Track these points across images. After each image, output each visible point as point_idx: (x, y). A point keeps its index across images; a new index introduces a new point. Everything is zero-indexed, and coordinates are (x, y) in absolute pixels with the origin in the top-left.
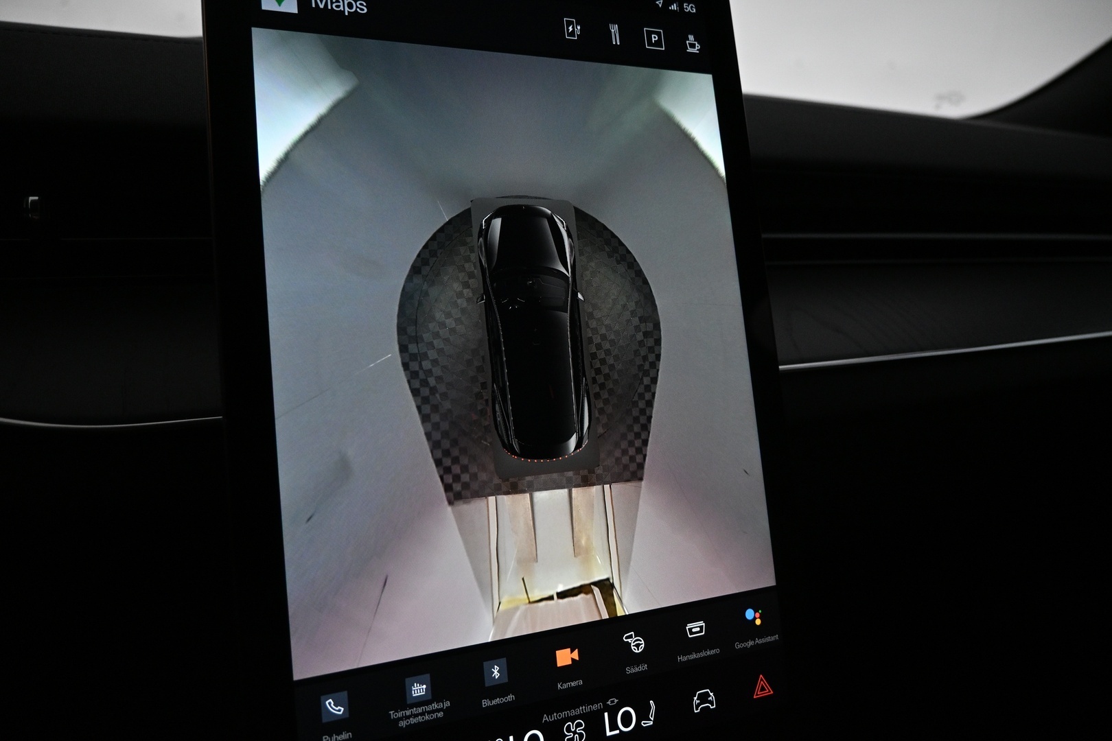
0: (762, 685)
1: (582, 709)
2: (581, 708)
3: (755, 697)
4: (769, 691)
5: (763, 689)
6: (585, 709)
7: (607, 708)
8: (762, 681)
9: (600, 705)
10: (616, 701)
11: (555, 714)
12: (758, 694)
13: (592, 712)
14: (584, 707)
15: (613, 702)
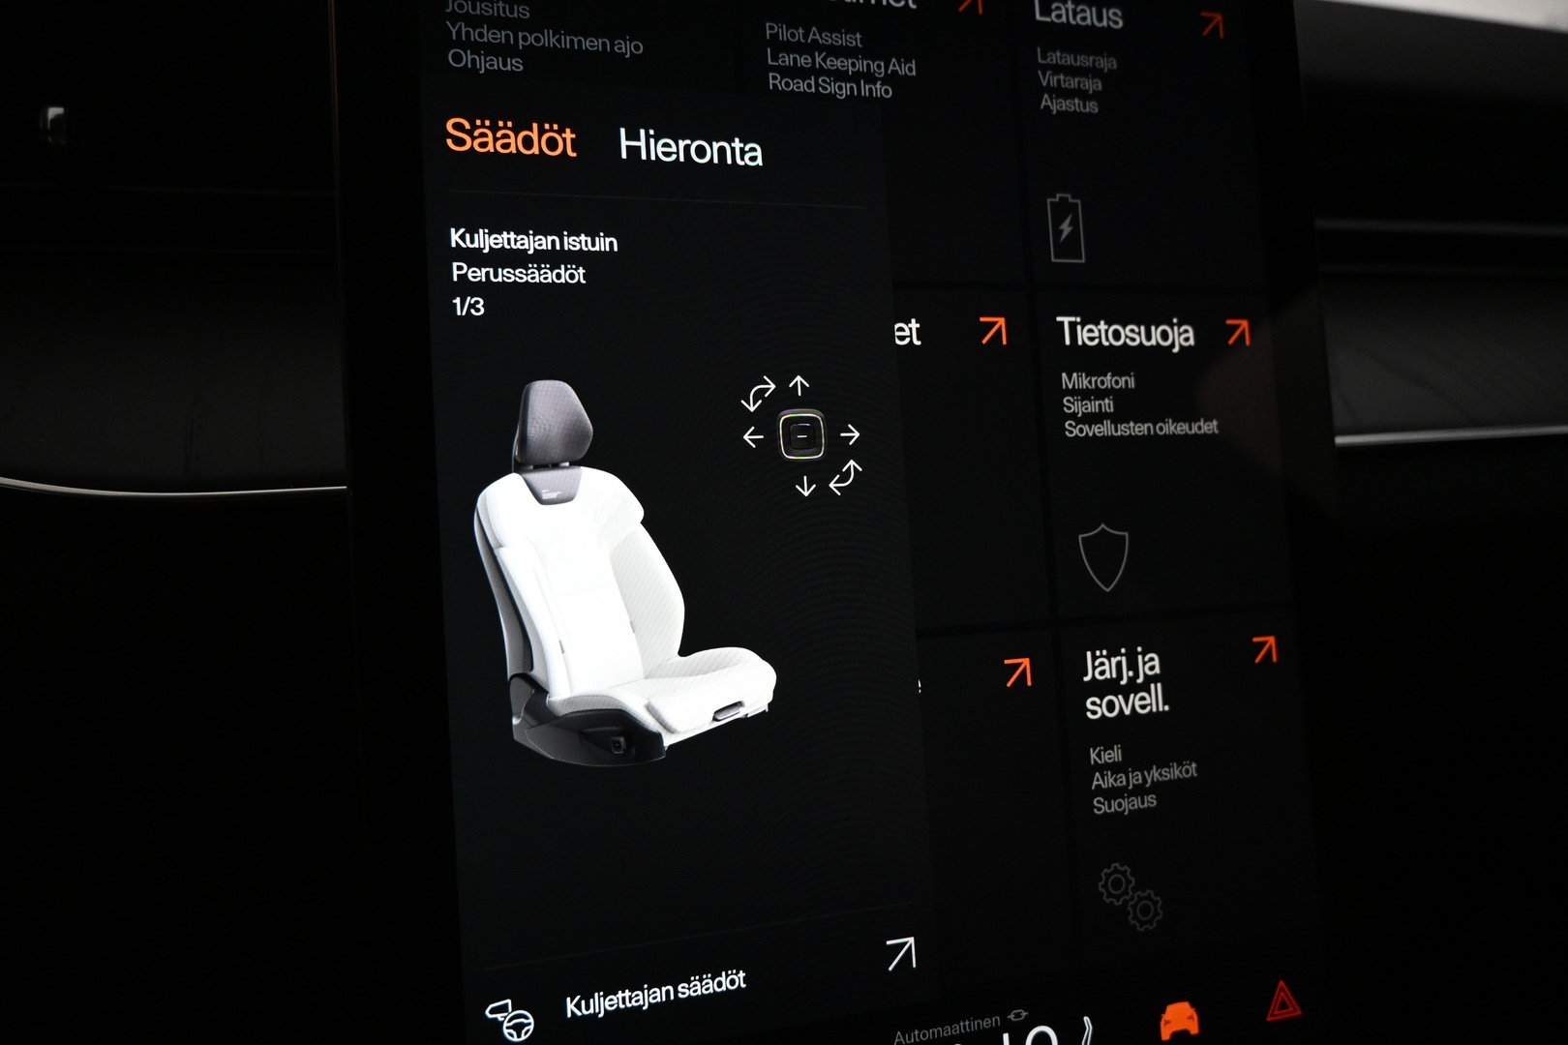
0: (1283, 1000)
1: (965, 1026)
2: (962, 1024)
3: (1269, 1019)
4: (1294, 1011)
5: (1284, 1005)
6: (970, 1025)
7: (1007, 1026)
8: (1282, 991)
9: (996, 1020)
10: (1024, 1014)
11: (916, 1032)
12: (1274, 1015)
13: (980, 1032)
14: (967, 1023)
15: (1018, 1015)
